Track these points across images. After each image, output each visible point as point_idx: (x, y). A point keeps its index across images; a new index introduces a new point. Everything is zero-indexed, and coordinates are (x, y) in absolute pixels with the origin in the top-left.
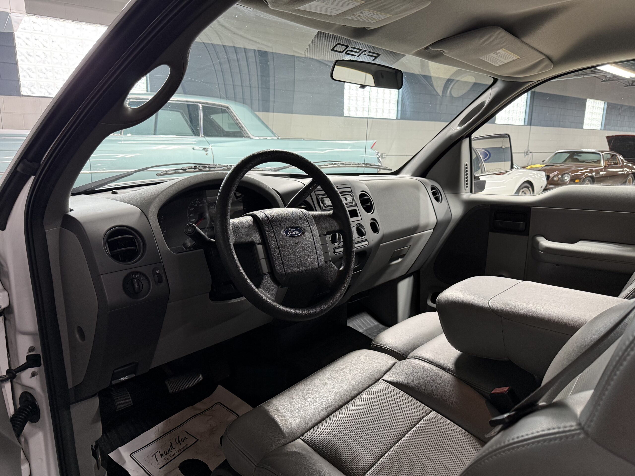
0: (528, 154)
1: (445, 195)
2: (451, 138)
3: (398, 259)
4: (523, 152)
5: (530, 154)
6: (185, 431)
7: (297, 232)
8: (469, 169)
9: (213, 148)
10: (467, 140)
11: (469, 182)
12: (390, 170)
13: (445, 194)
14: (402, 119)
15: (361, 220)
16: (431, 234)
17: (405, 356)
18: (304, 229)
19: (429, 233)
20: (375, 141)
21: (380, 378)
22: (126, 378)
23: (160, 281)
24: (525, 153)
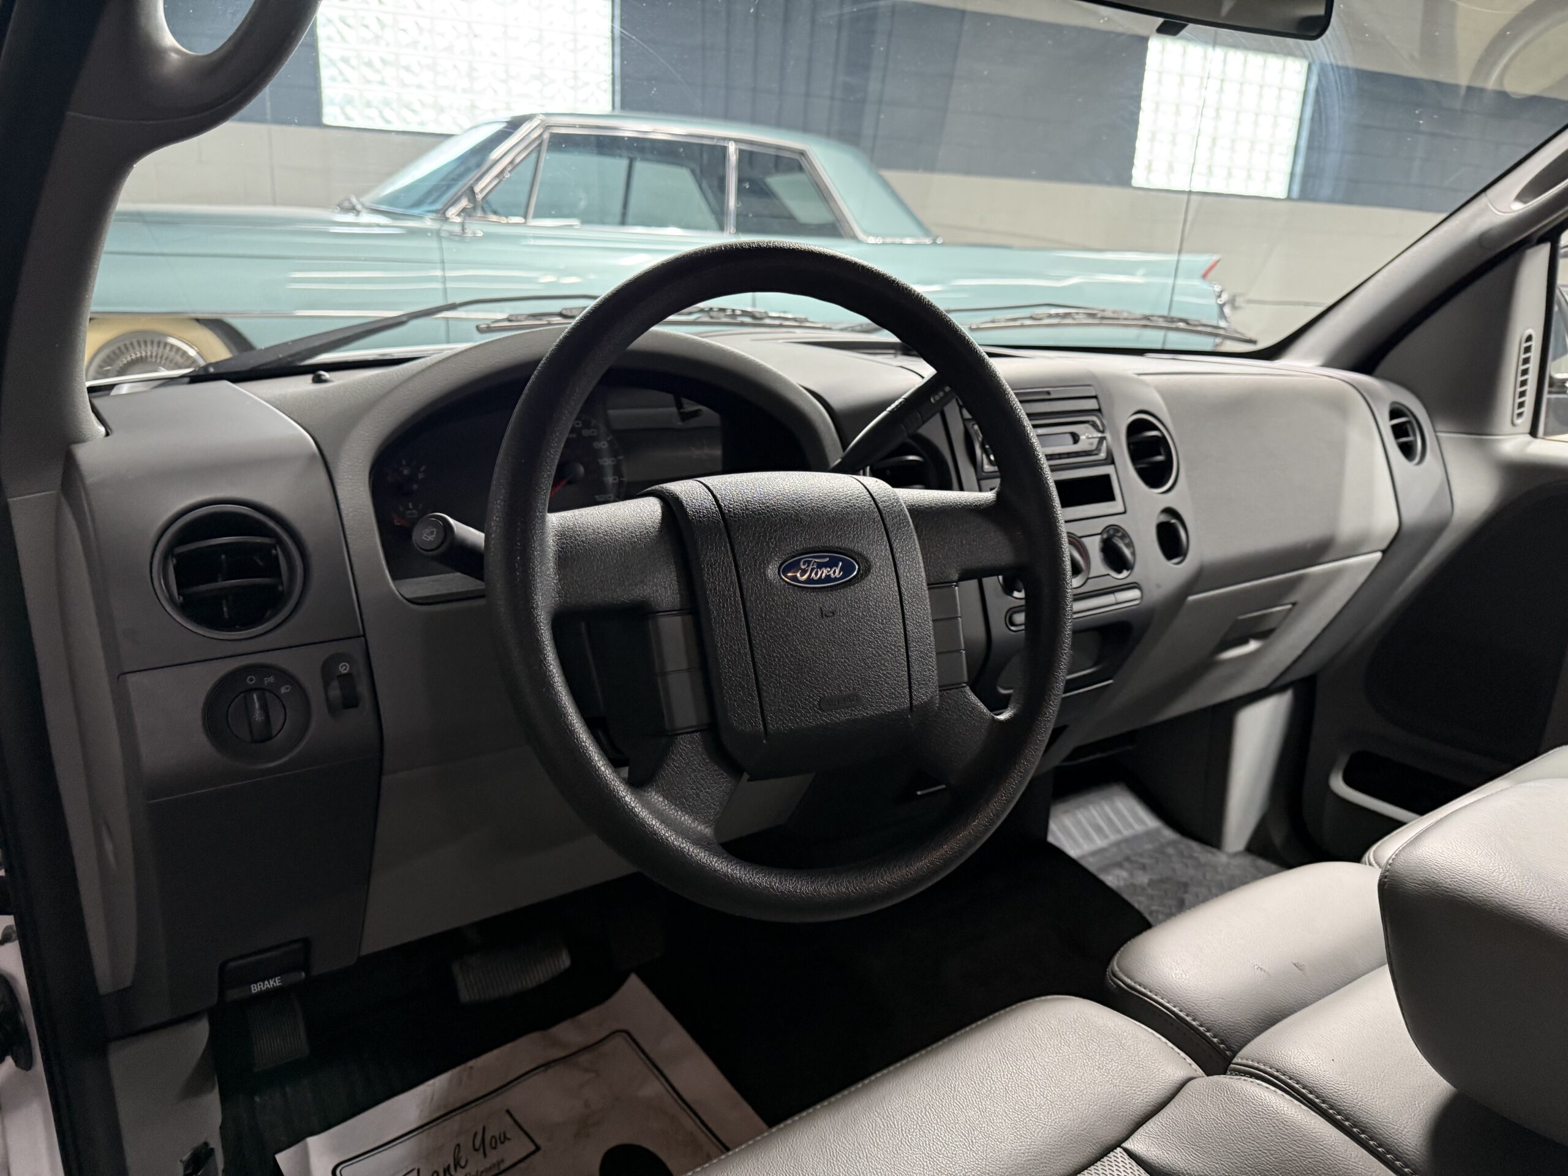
1: (1437, 437)
2: (1482, 241)
3: (1243, 641)
6: (508, 1112)
7: (836, 572)
8: (1535, 355)
10: (1545, 249)
11: (1530, 399)
12: (1254, 341)
13: (1440, 434)
14: (1303, 198)
15: (1125, 512)
16: (1372, 567)
17: (1229, 1048)
18: (867, 560)
19: (1368, 563)
20: (1215, 258)
21: (1118, 1144)
22: (275, 983)
23: (350, 701)
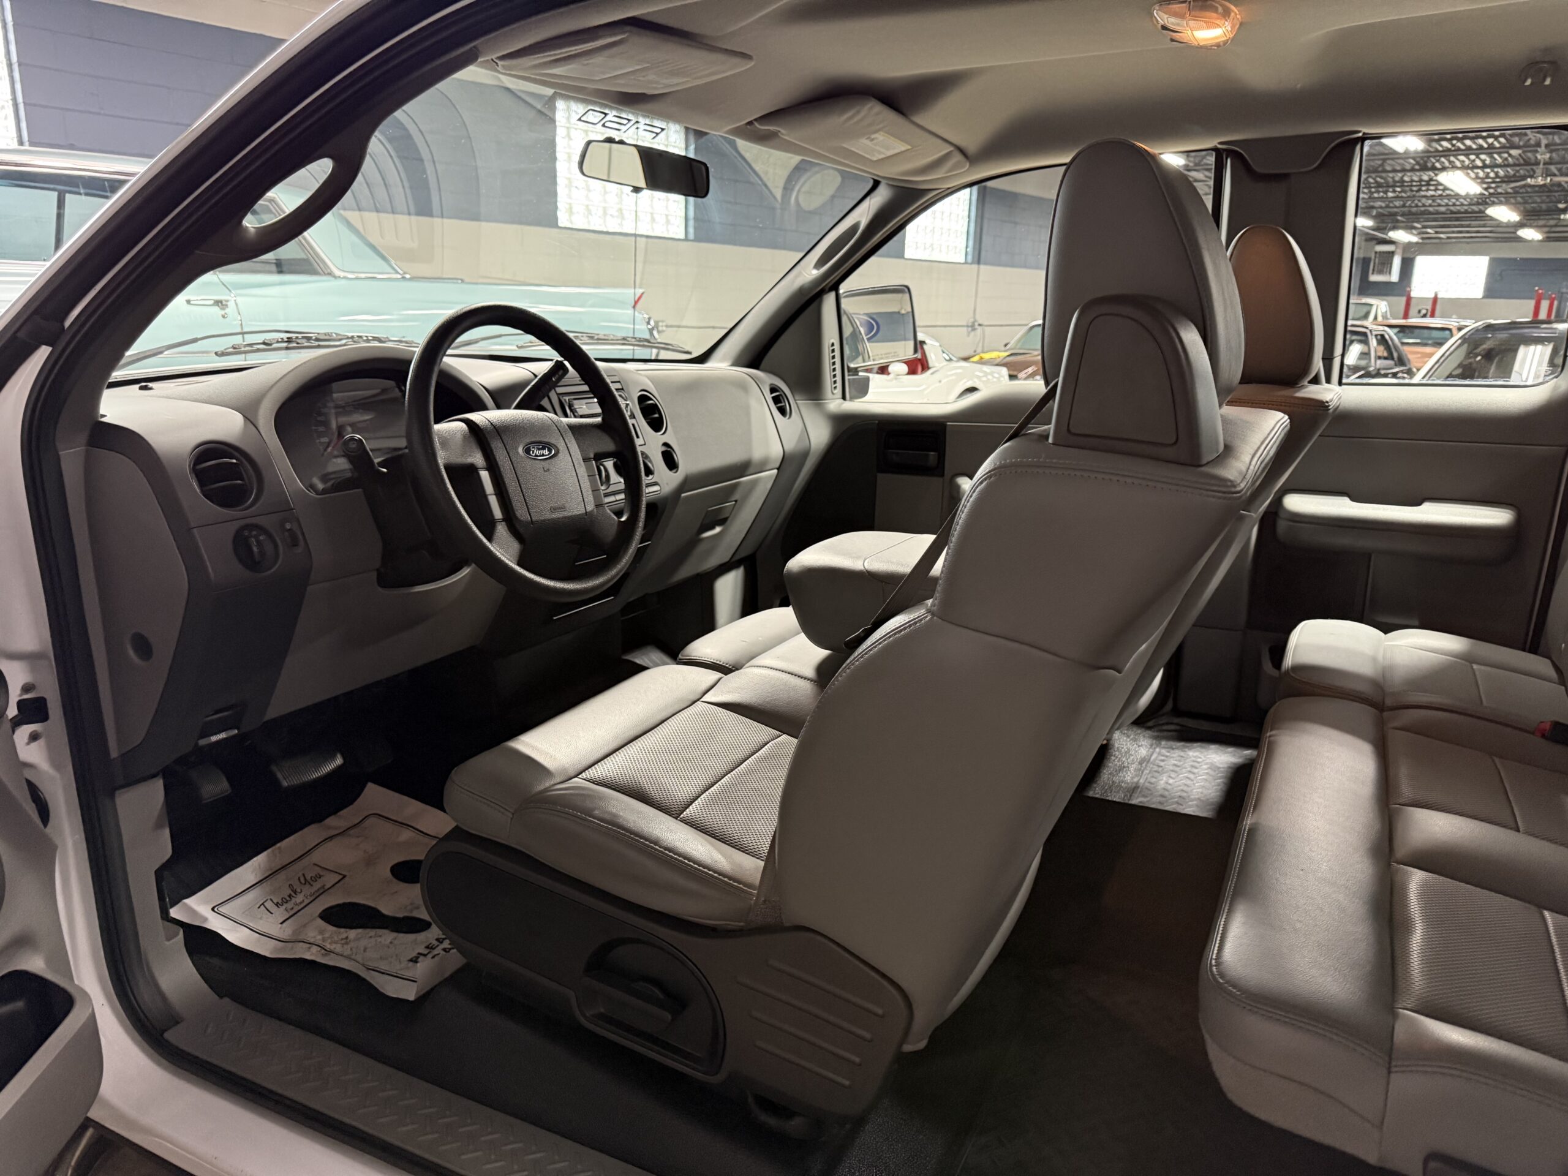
0: (974, 329)
1: (796, 403)
2: (801, 291)
3: (714, 527)
4: (965, 324)
5: (979, 329)
6: (315, 864)
7: (546, 452)
8: (837, 353)
9: (239, 300)
10: (832, 296)
11: (839, 378)
12: (690, 353)
13: (798, 402)
14: (697, 239)
15: (643, 445)
16: (774, 478)
17: (734, 668)
18: (557, 447)
19: (769, 477)
20: (641, 291)
21: (698, 700)
22: (223, 736)
23: (294, 543)
24: (968, 326)
